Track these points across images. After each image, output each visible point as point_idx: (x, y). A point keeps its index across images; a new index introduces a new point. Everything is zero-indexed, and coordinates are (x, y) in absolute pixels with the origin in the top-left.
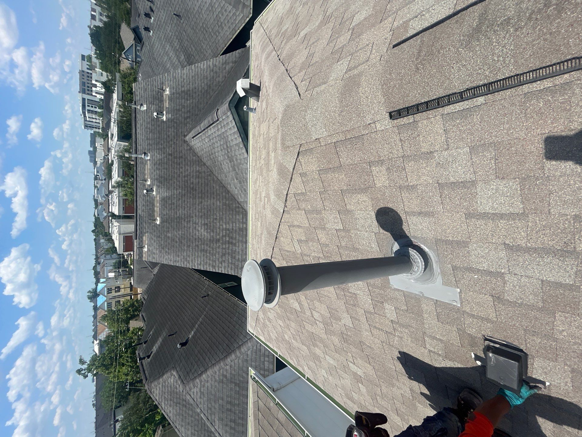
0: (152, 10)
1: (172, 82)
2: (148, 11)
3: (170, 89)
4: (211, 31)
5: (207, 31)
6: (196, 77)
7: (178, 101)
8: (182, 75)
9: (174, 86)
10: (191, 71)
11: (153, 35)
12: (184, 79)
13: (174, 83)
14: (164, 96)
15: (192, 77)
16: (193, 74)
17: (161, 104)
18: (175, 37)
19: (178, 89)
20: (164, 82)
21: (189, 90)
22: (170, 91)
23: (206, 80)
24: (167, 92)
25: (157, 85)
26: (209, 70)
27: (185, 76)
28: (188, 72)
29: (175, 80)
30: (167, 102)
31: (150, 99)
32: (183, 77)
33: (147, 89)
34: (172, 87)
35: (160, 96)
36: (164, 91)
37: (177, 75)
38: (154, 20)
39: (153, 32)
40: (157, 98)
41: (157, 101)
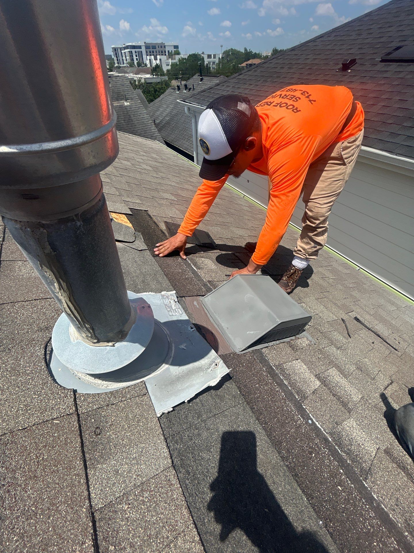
0: (190, 89)
1: (135, 106)
2: (189, 87)
3: (129, 106)
4: (185, 134)
5: (184, 131)
6: (144, 125)
7: (122, 113)
8: (143, 114)
9: (133, 109)
10: (147, 120)
11: (177, 93)
12: (140, 116)
13: (134, 109)
14: (122, 101)
15: (144, 122)
16: (145, 123)
17: (114, 99)
18: (178, 110)
19: (131, 112)
20: (133, 100)
21: (132, 121)
22: (127, 106)
23: (143, 132)
24: (126, 104)
25: (129, 94)
26: (152, 133)
27: (143, 116)
28: (146, 118)
29: (137, 109)
30: (118, 104)
31: (116, 90)
32: (141, 115)
33: (124, 87)
34: (132, 107)
35: (121, 98)
36: (126, 100)
37: (141, 110)
38: (185, 93)
39: (178, 94)
40: (119, 96)
41: (116, 96)
